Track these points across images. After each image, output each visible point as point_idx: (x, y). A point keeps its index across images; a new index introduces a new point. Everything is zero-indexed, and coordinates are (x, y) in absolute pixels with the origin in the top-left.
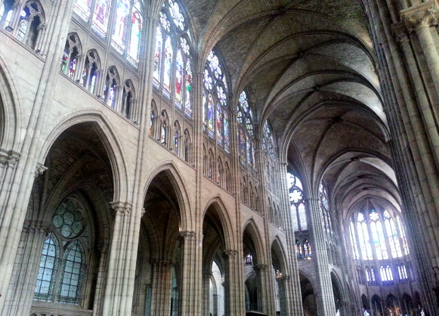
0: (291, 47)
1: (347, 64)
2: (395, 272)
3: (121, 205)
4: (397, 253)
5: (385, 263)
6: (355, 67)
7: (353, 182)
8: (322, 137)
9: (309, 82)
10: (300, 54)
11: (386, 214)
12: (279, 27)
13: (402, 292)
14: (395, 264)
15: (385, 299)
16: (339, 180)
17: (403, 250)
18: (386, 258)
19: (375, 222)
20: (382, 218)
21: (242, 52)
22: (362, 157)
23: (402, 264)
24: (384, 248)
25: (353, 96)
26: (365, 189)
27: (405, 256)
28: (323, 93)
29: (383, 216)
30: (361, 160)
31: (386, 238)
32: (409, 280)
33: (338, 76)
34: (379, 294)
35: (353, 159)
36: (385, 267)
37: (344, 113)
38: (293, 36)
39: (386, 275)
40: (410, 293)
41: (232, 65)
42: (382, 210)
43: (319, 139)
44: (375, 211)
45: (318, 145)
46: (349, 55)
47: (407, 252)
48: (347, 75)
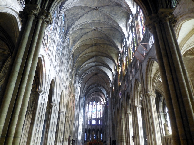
0: (94, 54)
1: (107, 63)
2: (97, 122)
3: (55, 105)
4: (99, 116)
5: (94, 119)
6: (109, 65)
7: (93, 93)
8: (90, 78)
9: (94, 64)
10: (96, 56)
11: (98, 103)
12: (94, 48)
13: (97, 128)
14: (97, 119)
15: (92, 130)
16: (90, 92)
17: (101, 115)
18: (95, 117)
19: (94, 105)
20: (97, 105)
21: (80, 51)
22: (99, 86)
23: (99, 120)
24: (95, 114)
25: (105, 71)
26: (95, 95)
27: (101, 117)
28: (97, 67)
29: (97, 104)
30: (98, 87)
31: (97, 111)
32: (100, 125)
33: (103, 65)
34: (91, 128)
35: (96, 86)
36: (94, 120)
37: (99, 73)
38: (96, 51)
39: (94, 122)
40: (99, 129)
41: (76, 54)
42: (97, 102)
43: (89, 78)
44: (95, 102)
45: (88, 80)
46: (108, 61)
47: (102, 116)
48: (106, 66)
